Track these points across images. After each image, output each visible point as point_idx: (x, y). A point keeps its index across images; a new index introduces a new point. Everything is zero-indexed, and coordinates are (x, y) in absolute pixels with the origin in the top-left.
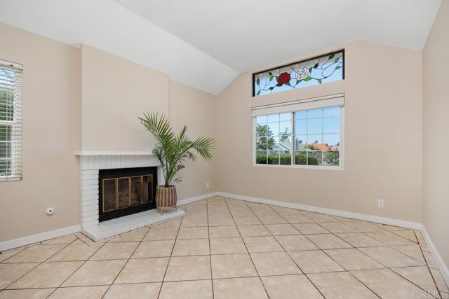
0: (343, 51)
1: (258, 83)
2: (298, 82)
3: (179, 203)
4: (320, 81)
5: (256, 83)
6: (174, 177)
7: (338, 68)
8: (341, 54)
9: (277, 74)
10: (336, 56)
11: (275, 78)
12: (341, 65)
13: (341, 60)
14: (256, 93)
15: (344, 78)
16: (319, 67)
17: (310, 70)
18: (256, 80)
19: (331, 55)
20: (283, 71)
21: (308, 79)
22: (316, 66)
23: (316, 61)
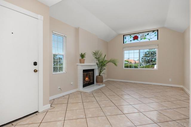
0: (158, 30)
1: (125, 39)
2: (141, 39)
3: (104, 81)
4: (149, 39)
5: (124, 38)
6: (102, 73)
7: (155, 36)
8: (157, 31)
9: (133, 36)
10: (155, 31)
11: (132, 37)
12: (157, 35)
13: (157, 33)
14: (125, 42)
15: (158, 39)
16: (149, 35)
17: (146, 36)
18: (125, 37)
19: (153, 31)
20: (135, 35)
21: (145, 38)
22: (148, 34)
23: (148, 33)
